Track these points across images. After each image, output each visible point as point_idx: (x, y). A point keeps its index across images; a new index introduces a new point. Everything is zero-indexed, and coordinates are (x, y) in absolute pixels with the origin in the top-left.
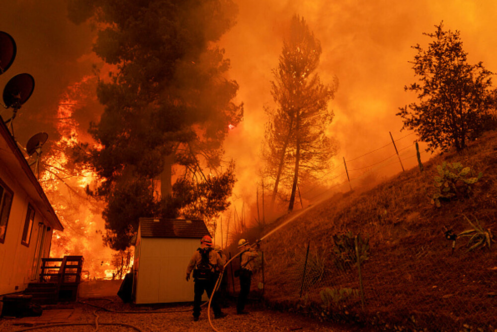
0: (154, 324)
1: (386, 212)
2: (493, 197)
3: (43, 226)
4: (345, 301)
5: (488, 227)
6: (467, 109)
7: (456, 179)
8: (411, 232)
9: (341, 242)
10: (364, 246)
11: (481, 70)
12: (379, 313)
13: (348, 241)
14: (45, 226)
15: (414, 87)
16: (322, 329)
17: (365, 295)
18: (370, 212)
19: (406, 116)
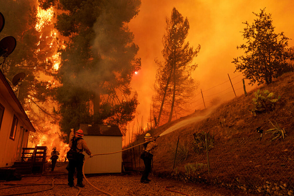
0: (87, 184)
1: (224, 120)
2: (287, 110)
3: (23, 128)
4: (199, 171)
5: (283, 127)
6: (274, 60)
7: (265, 100)
8: (239, 131)
9: (198, 137)
10: (211, 140)
11: (282, 37)
12: (218, 177)
13: (202, 137)
14: (24, 129)
15: (243, 46)
16: (185, 187)
17: (210, 167)
18: (215, 120)
19: (237, 63)
